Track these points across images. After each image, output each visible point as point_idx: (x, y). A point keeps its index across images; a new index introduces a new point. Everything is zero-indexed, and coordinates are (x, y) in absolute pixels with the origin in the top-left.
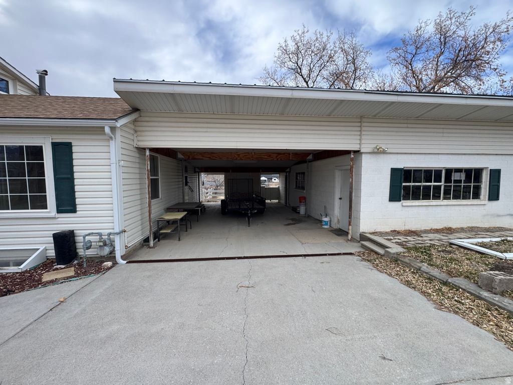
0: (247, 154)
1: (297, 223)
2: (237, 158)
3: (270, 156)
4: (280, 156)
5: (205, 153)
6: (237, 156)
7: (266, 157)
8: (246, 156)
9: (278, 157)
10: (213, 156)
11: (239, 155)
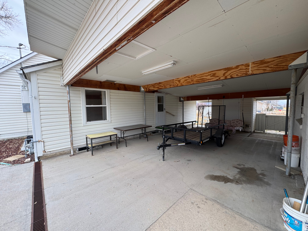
0: (187, 78)
1: (245, 182)
2: (178, 85)
3: (214, 75)
4: (229, 72)
5: (155, 84)
6: (178, 83)
7: (209, 77)
8: (186, 80)
9: (226, 75)
10: (160, 86)
11: (179, 81)
